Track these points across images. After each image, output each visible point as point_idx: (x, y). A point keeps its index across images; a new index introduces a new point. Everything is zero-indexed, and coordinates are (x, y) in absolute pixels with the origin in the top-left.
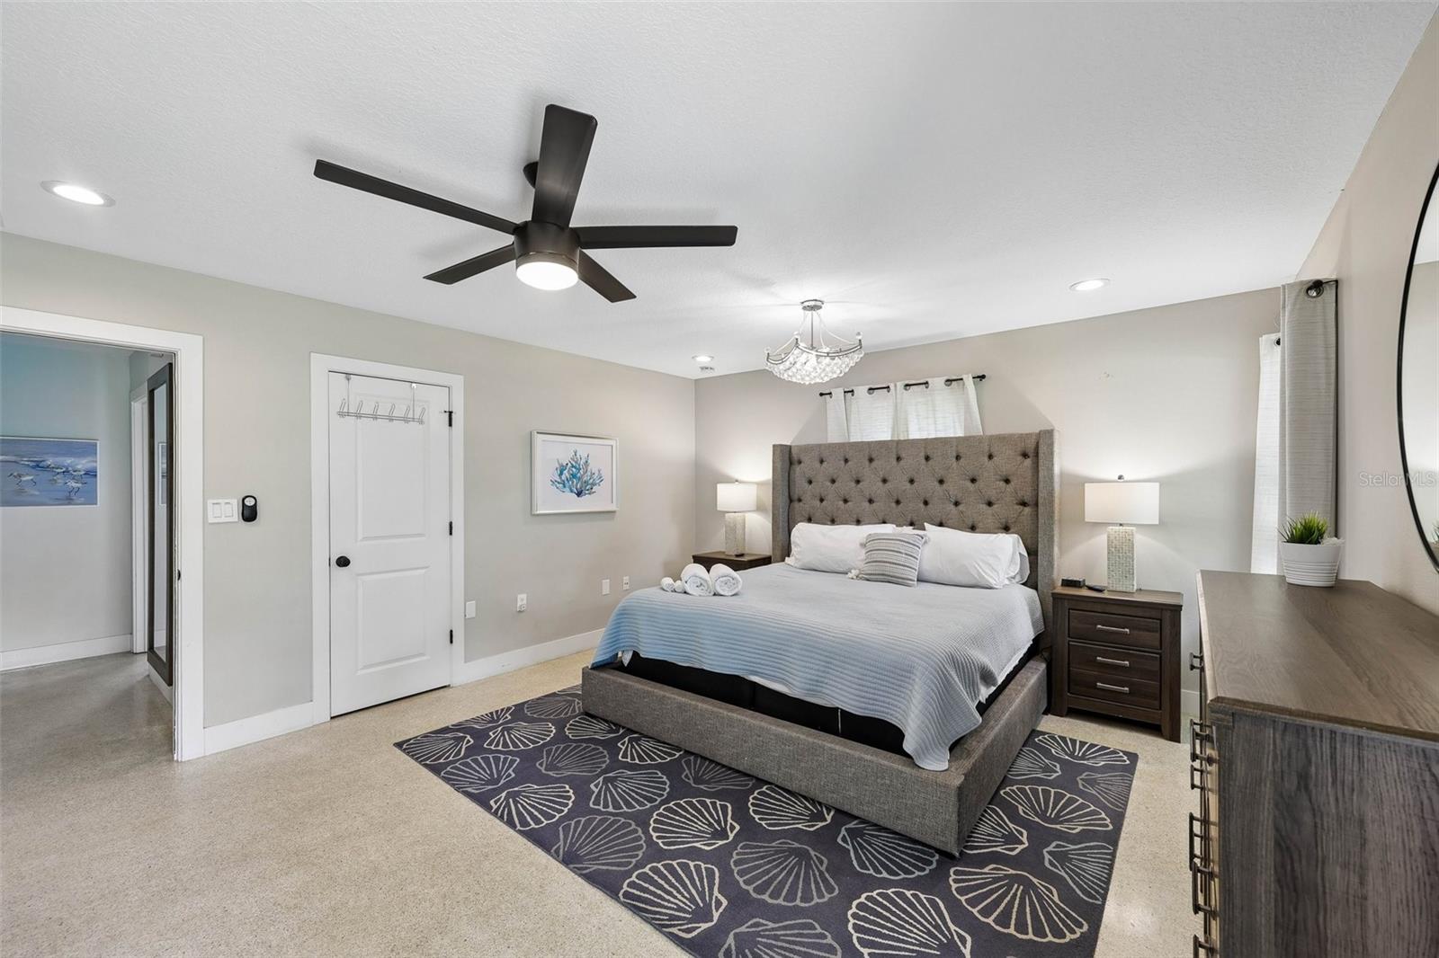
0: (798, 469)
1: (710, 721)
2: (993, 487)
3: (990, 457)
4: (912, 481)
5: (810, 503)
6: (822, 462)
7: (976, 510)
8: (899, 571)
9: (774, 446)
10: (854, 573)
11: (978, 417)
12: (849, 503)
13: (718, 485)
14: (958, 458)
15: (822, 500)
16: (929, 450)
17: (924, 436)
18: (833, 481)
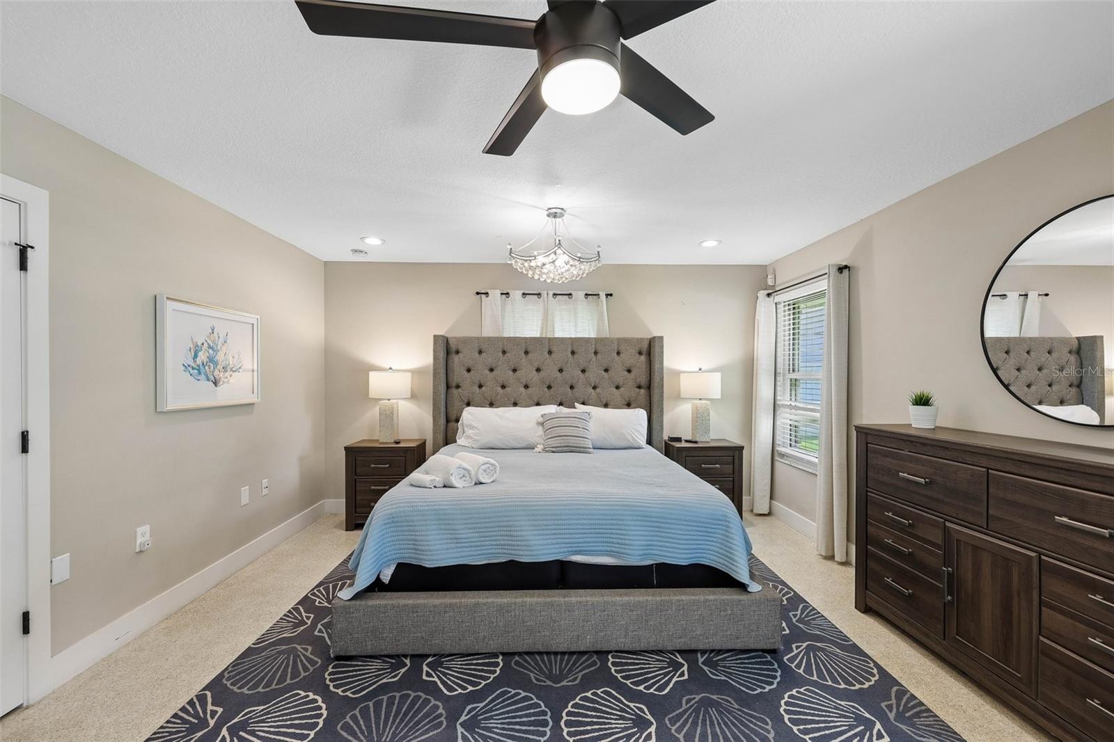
0: (456, 359)
1: (543, 613)
2: (619, 374)
3: (618, 353)
4: (561, 371)
5: (469, 389)
6: (480, 352)
7: (609, 392)
8: (581, 442)
9: (435, 336)
10: (540, 448)
11: (607, 324)
12: (507, 389)
13: (370, 373)
14: (596, 353)
15: (480, 386)
16: (574, 346)
17: (566, 335)
18: (491, 370)
